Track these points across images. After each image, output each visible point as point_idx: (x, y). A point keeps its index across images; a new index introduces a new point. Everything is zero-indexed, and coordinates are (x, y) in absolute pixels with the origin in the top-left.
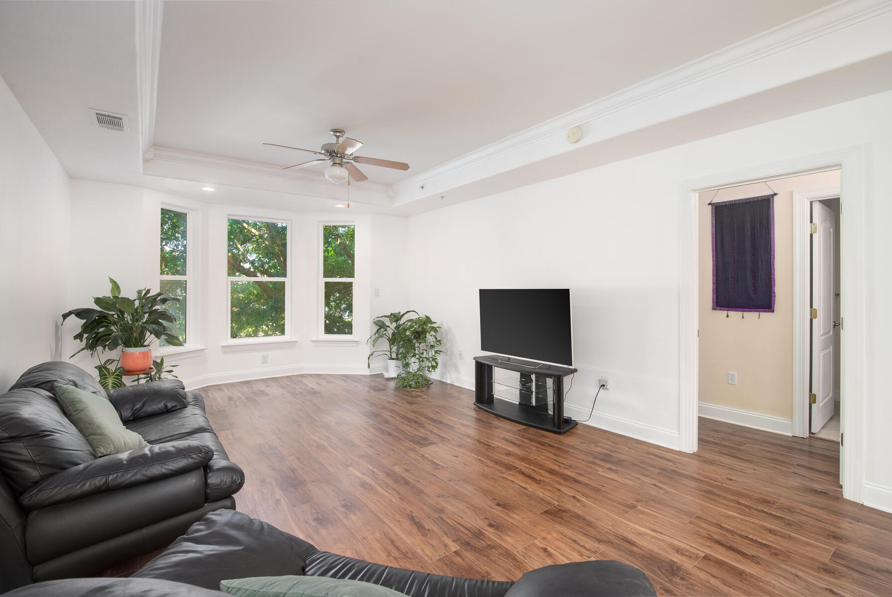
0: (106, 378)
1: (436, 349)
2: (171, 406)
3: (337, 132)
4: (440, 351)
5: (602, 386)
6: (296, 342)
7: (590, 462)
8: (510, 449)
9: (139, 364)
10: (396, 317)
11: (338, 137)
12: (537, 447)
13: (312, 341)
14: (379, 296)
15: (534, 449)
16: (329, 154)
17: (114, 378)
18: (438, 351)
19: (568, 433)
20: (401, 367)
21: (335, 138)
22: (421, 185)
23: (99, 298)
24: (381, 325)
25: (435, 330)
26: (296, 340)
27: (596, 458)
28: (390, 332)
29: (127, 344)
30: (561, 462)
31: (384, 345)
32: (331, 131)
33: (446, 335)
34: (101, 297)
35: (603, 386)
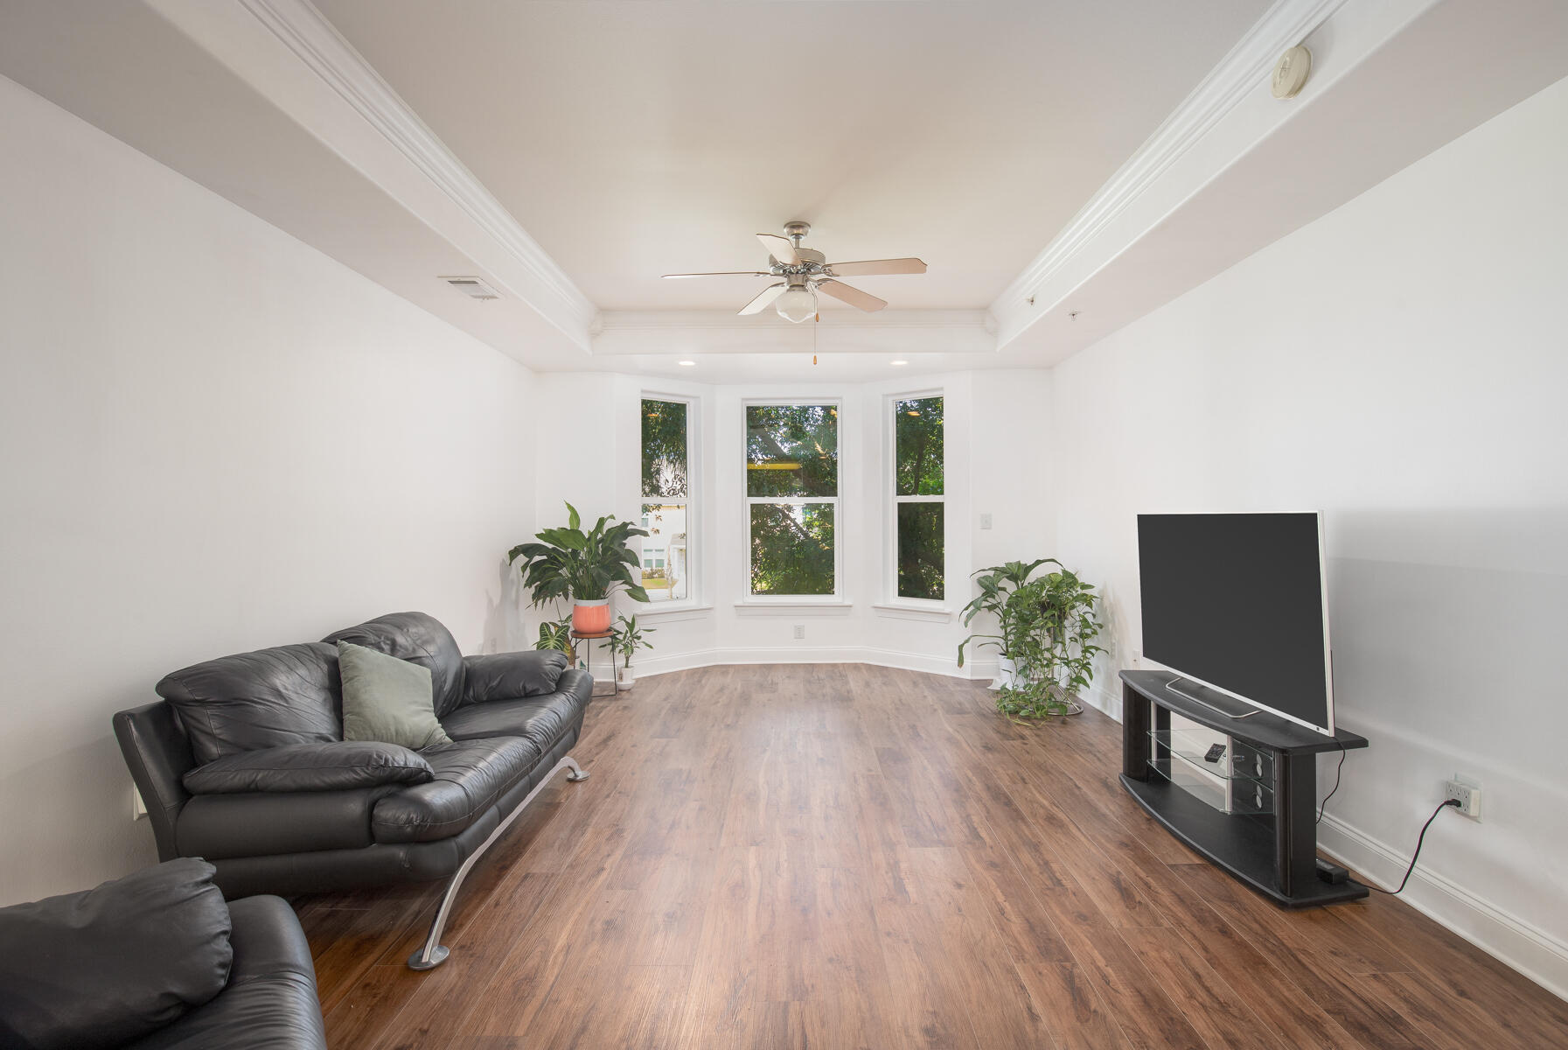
0: (548, 639)
1: (1088, 643)
2: (530, 689)
3: (797, 227)
4: (1097, 649)
5: (1448, 803)
6: (850, 606)
7: (1302, 1018)
8: (1102, 907)
9: (592, 623)
10: (1016, 573)
11: (797, 236)
12: (1180, 923)
13: (875, 607)
14: (990, 528)
15: (1166, 923)
16: (781, 272)
17: (556, 640)
18: (1092, 647)
19: (1317, 913)
20: (1014, 673)
21: (792, 239)
22: (1030, 297)
23: (551, 530)
24: (989, 588)
25: (1088, 601)
26: (850, 603)
27: (1336, 1012)
28: (1003, 598)
29: (580, 595)
30: (1208, 984)
31: (991, 624)
32: (785, 226)
33: (1112, 613)
34: (555, 529)
35: (1456, 803)
